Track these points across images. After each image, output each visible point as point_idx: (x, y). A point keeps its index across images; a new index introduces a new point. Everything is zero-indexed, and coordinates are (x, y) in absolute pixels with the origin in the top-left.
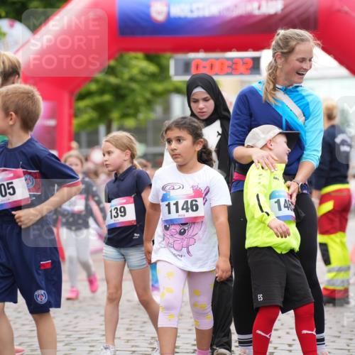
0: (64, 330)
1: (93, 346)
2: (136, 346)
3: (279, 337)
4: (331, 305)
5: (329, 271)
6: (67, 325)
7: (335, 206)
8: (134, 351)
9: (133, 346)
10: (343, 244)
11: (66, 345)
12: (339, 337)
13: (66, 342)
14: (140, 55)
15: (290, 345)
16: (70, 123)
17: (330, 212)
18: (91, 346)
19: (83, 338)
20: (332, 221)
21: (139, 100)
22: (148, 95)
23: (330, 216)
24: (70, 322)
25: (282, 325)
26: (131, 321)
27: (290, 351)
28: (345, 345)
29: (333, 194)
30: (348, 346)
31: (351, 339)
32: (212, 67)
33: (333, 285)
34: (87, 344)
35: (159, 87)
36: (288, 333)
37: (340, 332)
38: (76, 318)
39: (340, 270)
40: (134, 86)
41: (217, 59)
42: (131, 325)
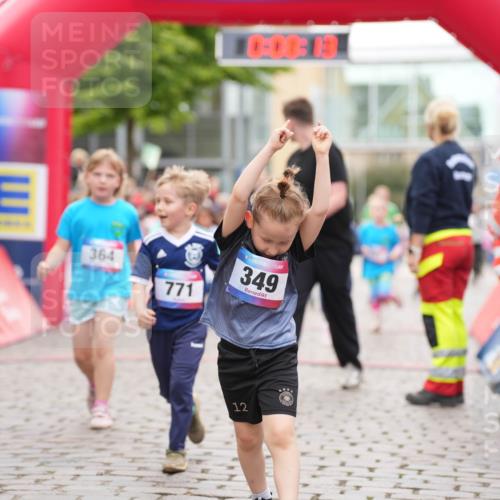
0: (41, 441)
1: (81, 468)
2: (145, 469)
3: (357, 456)
4: (437, 405)
5: (435, 356)
6: (46, 433)
7: (445, 261)
8: (141, 477)
9: (140, 469)
10: (457, 317)
11: (42, 464)
12: (443, 456)
13: (42, 460)
14: (176, 26)
15: (371, 470)
16: (67, 125)
17: (437, 271)
18: (78, 468)
19: (67, 454)
20: (440, 283)
21: (174, 90)
22: (187, 84)
23: (438, 276)
24: (52, 427)
25: (363, 436)
26: (143, 427)
27: (371, 479)
28: (451, 469)
29: (444, 244)
30: (455, 470)
31: (460, 461)
32: (277, 47)
33: (441, 375)
34: (72, 464)
35: (204, 73)
36: (370, 450)
37: (446, 449)
38: (61, 420)
39: (451, 354)
40: (164, 71)
41: (285, 36)
42: (141, 433)
